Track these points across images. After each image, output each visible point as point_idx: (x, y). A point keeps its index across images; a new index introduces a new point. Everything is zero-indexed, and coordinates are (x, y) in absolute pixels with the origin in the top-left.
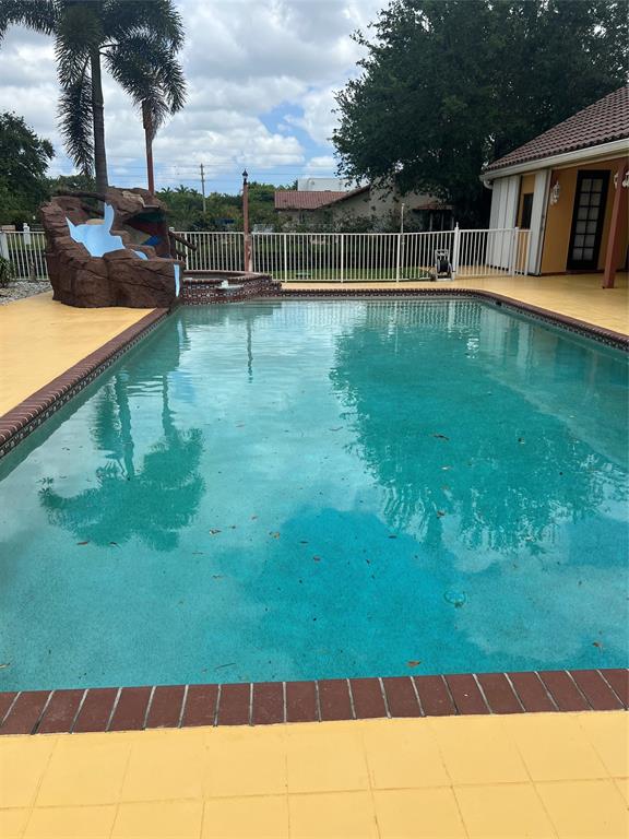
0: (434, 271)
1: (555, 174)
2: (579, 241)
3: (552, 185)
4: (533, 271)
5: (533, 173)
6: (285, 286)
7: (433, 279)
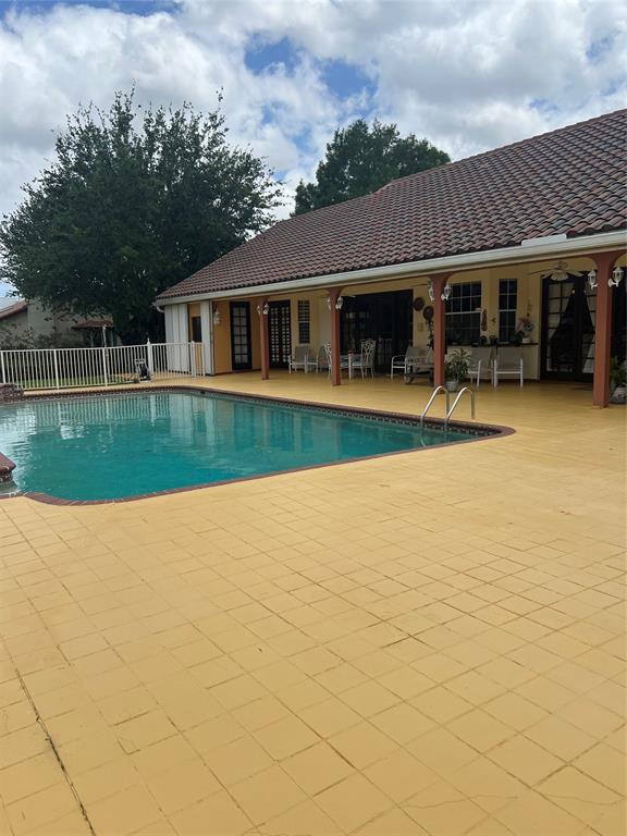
0: (137, 375)
1: (215, 305)
2: (237, 350)
3: (214, 312)
4: (209, 372)
5: (198, 304)
6: (26, 393)
7: (136, 382)
